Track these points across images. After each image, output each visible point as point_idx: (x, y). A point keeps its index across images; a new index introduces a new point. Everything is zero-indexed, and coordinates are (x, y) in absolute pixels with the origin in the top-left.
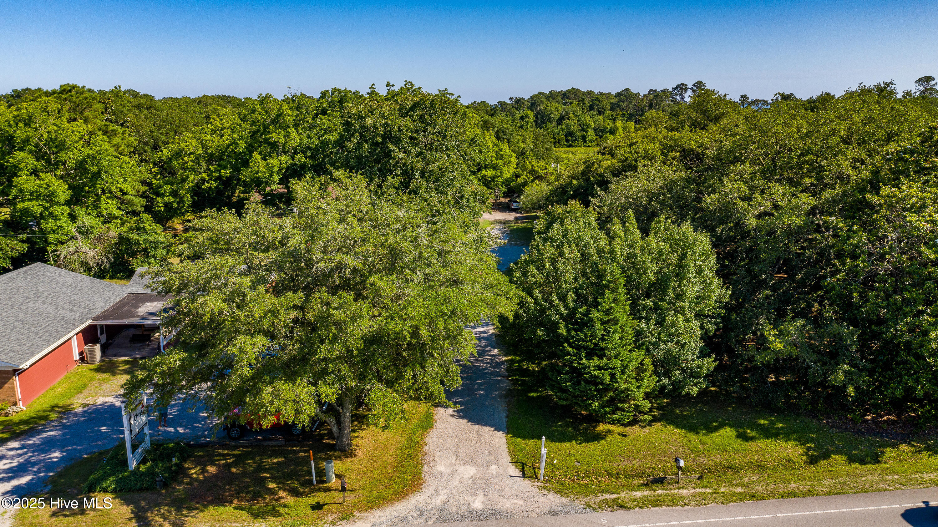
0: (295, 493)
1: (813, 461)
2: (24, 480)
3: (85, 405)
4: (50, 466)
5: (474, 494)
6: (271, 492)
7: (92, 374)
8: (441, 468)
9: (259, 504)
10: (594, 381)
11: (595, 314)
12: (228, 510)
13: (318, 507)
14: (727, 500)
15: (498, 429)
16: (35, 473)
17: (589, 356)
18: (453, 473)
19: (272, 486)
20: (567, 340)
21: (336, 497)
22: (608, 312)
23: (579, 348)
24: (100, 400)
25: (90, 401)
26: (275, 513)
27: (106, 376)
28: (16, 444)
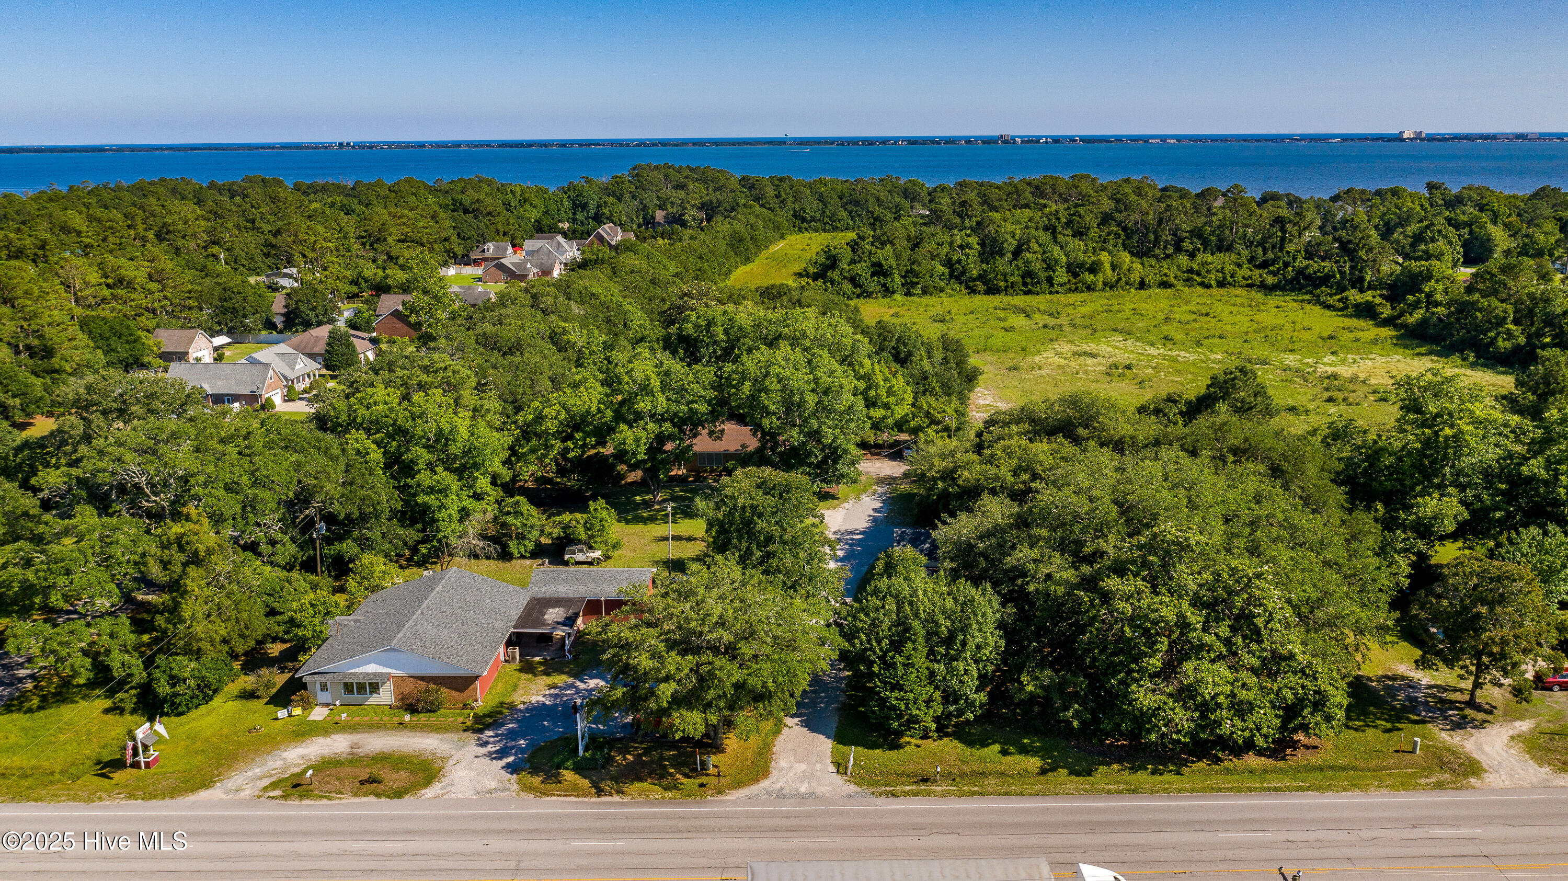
0: (687, 776)
1: (1043, 772)
2: (511, 759)
3: (524, 703)
4: (521, 750)
5: (802, 782)
6: (671, 774)
7: (517, 674)
8: (783, 764)
9: (665, 783)
10: (893, 708)
11: (899, 659)
12: (646, 785)
13: (702, 785)
14: (963, 794)
15: (828, 737)
16: (516, 754)
17: (892, 691)
18: (791, 768)
19: (672, 770)
20: (878, 676)
21: (714, 780)
22: (908, 658)
23: (885, 683)
24: (534, 699)
25: (525, 699)
26: (675, 787)
27: (530, 676)
28: (491, 733)
